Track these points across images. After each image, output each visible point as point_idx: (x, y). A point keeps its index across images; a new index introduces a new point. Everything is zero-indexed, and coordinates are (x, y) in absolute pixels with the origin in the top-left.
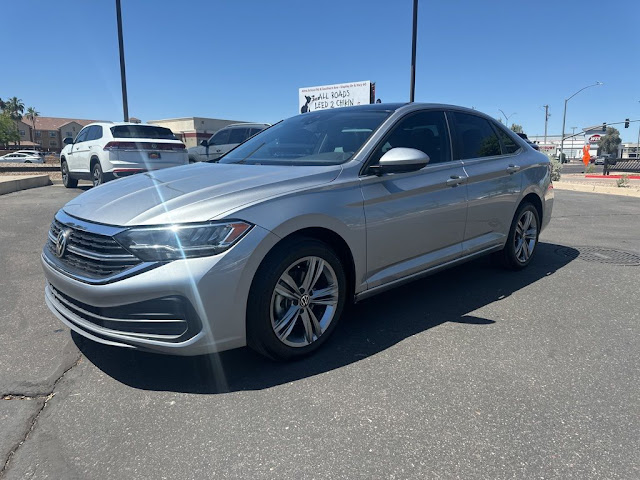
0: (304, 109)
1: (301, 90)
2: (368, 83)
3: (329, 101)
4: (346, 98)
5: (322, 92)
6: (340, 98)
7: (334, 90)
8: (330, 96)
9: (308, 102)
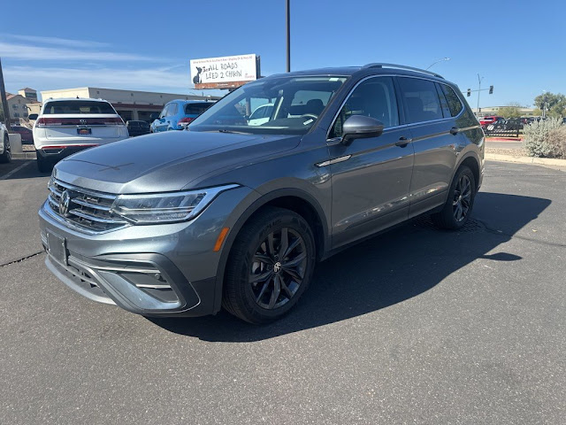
0: (196, 80)
1: (192, 61)
2: (254, 56)
3: (219, 72)
4: (235, 70)
5: (212, 64)
6: (229, 69)
7: (224, 63)
8: (219, 67)
9: (199, 73)
